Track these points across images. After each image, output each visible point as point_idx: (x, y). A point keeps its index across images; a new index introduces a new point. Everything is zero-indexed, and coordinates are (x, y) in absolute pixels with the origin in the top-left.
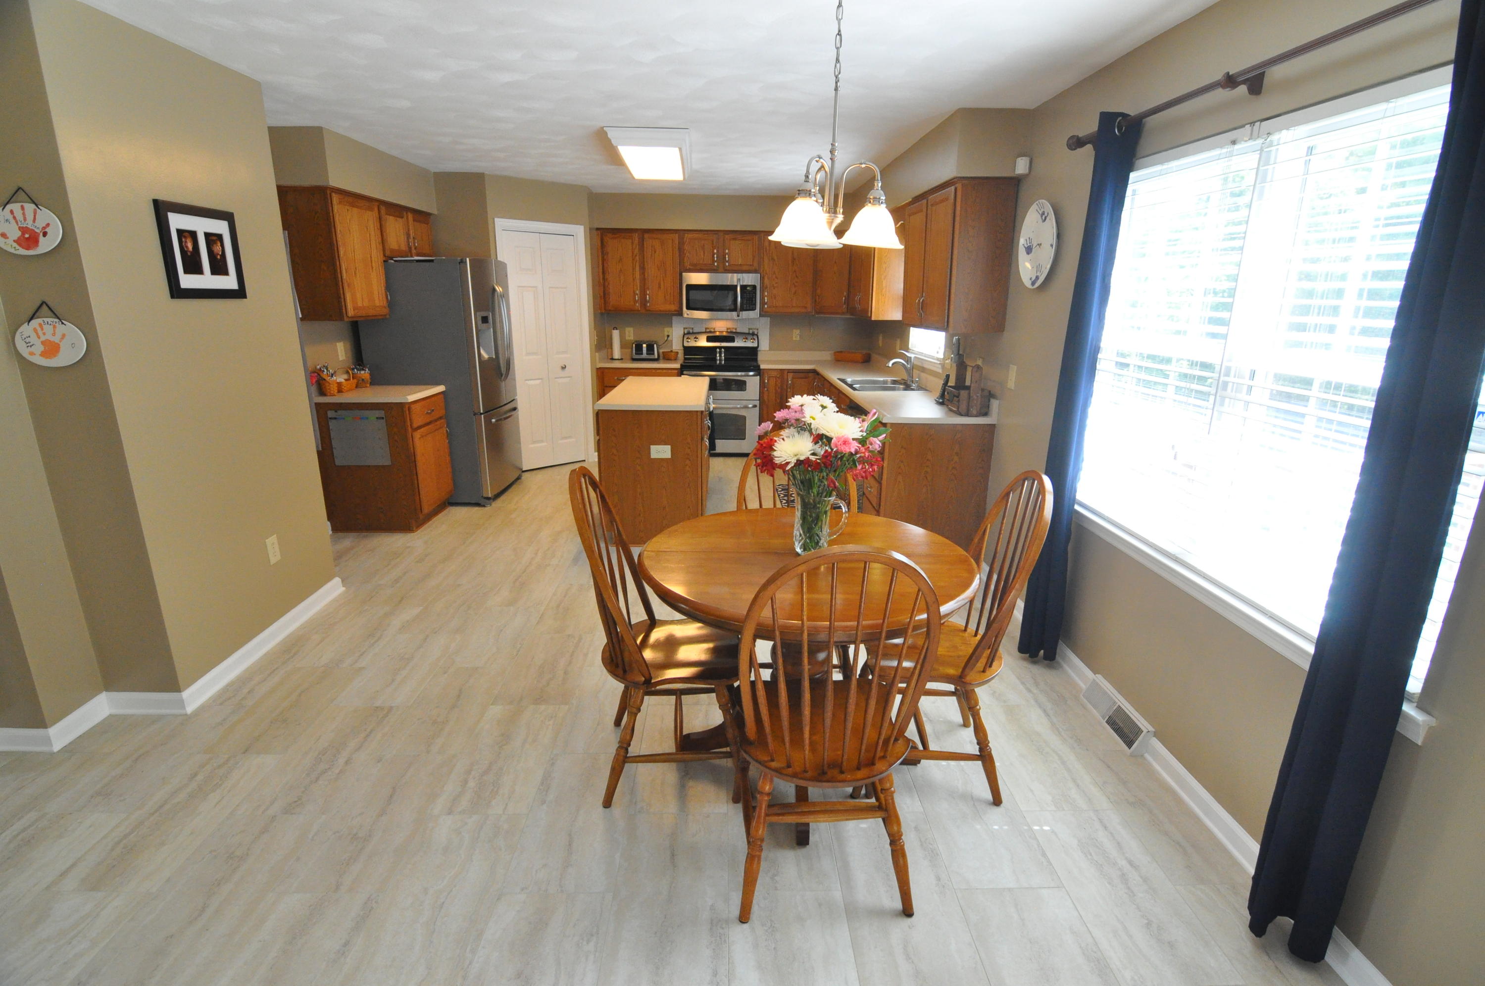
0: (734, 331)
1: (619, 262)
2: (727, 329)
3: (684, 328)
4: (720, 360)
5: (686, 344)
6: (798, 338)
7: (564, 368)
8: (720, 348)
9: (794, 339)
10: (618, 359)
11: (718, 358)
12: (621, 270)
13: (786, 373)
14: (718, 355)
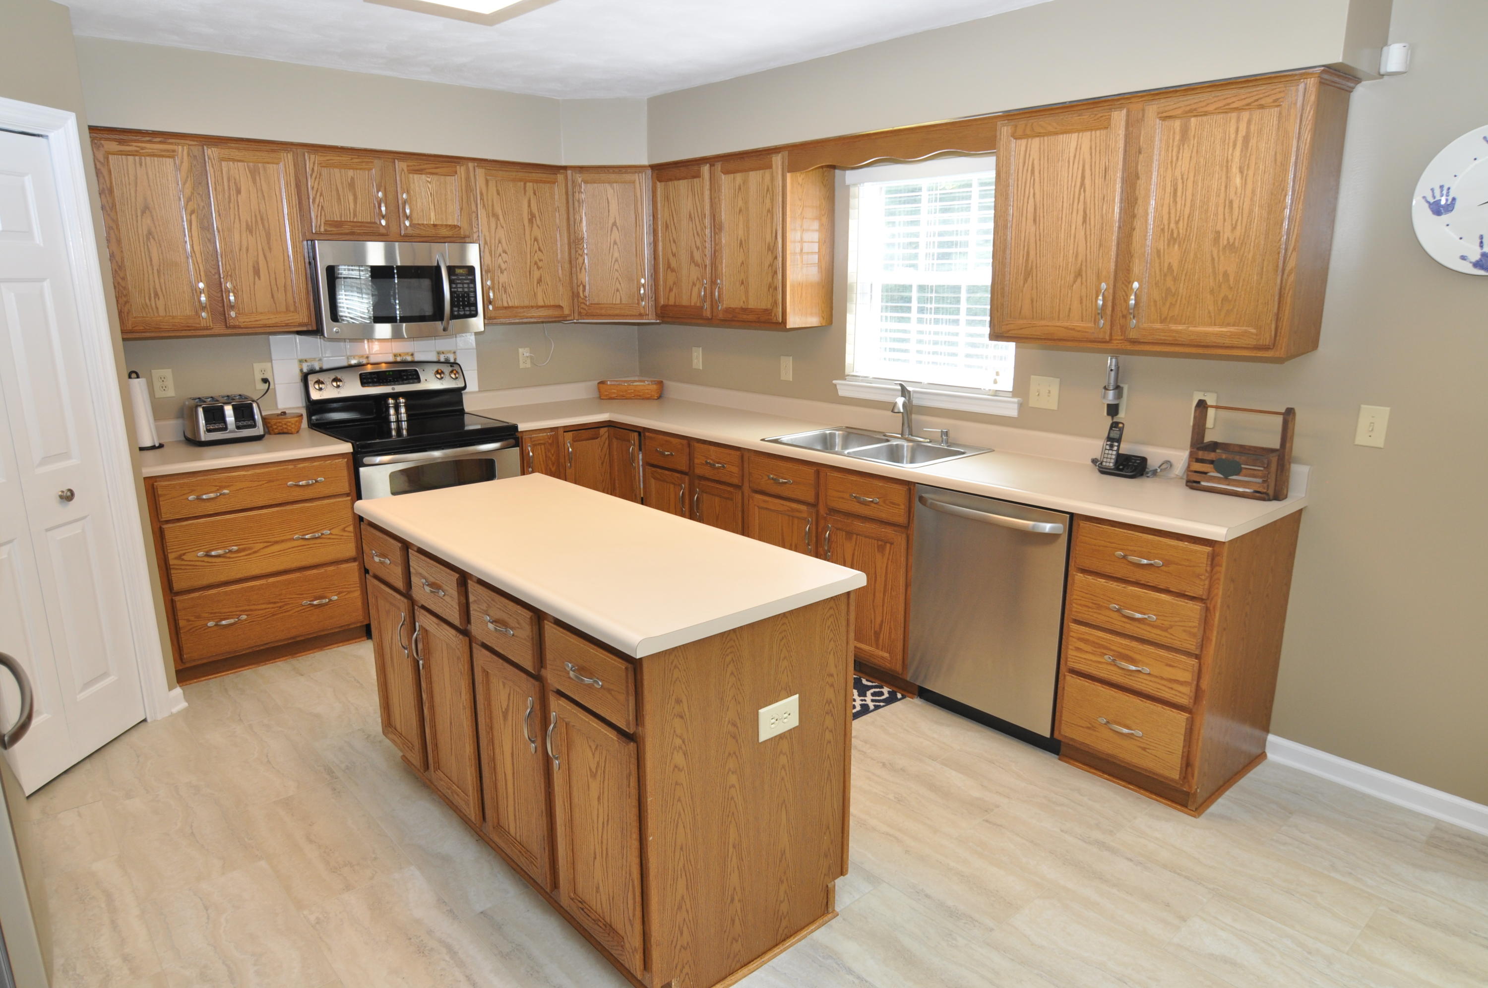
0: (409, 359)
1: (143, 212)
2: (395, 356)
3: (301, 361)
4: (398, 421)
5: (315, 395)
6: (529, 365)
7: (68, 496)
8: (395, 396)
9: (522, 366)
10: (153, 448)
11: (393, 418)
12: (150, 233)
13: (561, 431)
14: (392, 411)
